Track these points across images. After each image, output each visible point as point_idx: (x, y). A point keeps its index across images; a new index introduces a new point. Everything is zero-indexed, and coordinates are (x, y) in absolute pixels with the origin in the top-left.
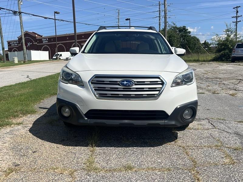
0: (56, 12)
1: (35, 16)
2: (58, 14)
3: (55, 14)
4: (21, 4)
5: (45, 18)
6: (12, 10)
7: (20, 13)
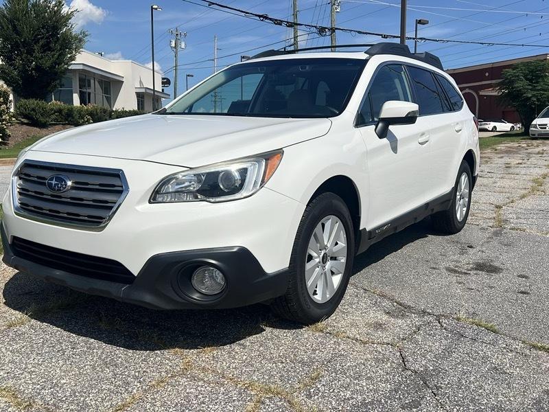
0: (420, 21)
1: (364, 33)
2: (424, 24)
3: (418, 25)
4: (338, 10)
5: (384, 37)
6: (315, 27)
7: (333, 30)
